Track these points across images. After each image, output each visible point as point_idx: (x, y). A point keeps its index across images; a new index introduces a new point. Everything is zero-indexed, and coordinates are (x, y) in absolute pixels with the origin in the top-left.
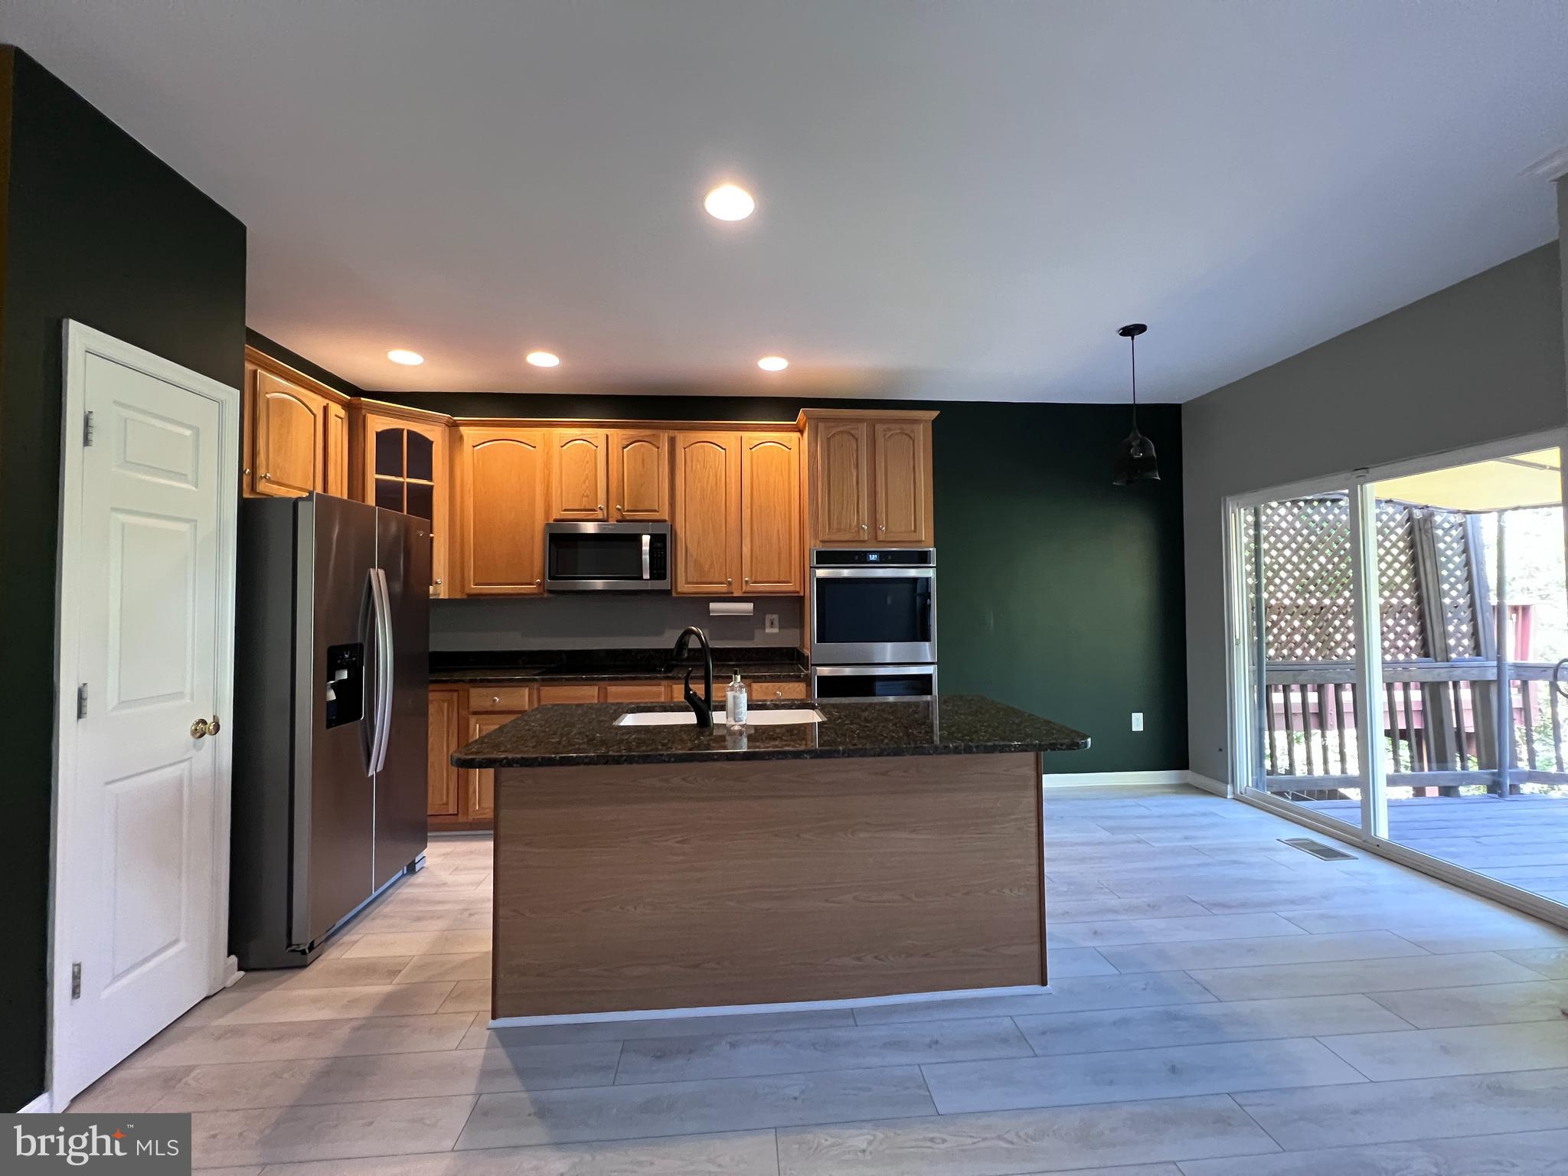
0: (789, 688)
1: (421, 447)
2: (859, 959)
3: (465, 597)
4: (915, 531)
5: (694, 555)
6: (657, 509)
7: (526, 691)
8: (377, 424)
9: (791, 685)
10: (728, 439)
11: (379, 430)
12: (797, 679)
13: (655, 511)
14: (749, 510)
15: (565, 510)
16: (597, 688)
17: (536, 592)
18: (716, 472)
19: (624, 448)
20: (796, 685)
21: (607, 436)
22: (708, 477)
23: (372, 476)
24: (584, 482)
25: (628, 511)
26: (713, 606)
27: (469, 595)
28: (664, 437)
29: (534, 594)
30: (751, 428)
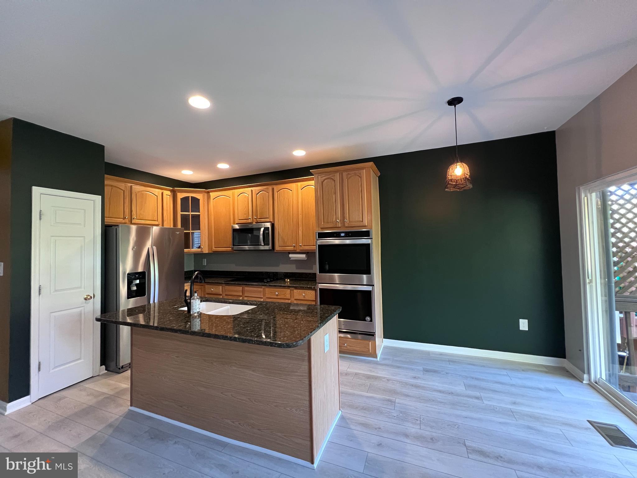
0: (308, 293)
1: (196, 201)
2: (233, 422)
3: (212, 252)
4: (362, 221)
5: (281, 235)
6: (268, 217)
7: (221, 287)
8: (180, 196)
9: (309, 291)
10: (293, 186)
11: (181, 198)
12: (310, 289)
13: (268, 218)
14: (301, 216)
15: (239, 220)
16: (241, 287)
17: (231, 250)
18: (289, 200)
19: (257, 194)
20: (311, 291)
21: (252, 190)
22: (286, 203)
23: (179, 213)
24: (245, 209)
25: (259, 219)
26: (290, 255)
27: (214, 252)
28: (270, 188)
29: (231, 251)
30: (300, 180)
